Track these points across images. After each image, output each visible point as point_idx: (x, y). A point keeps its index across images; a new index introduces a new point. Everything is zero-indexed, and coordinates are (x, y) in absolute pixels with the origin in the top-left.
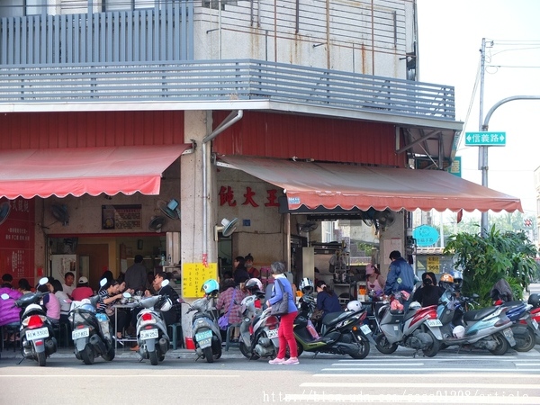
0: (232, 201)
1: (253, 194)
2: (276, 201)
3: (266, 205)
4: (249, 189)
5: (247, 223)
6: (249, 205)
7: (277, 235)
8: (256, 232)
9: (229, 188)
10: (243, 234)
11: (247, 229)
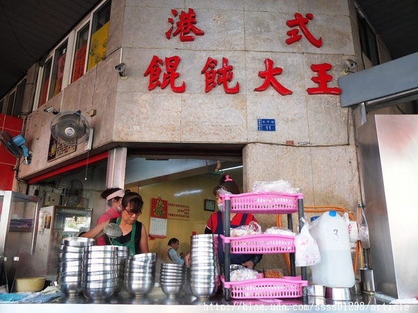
0: (231, 85)
1: (279, 71)
2: (331, 85)
3: (311, 91)
4: (270, 63)
5: (267, 125)
6: (271, 91)
7: (340, 149)
8: (290, 144)
9: (225, 61)
10: (259, 146)
11: (267, 136)
